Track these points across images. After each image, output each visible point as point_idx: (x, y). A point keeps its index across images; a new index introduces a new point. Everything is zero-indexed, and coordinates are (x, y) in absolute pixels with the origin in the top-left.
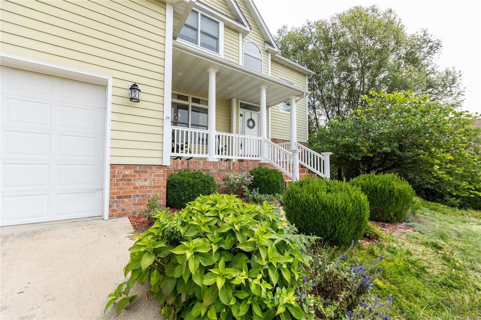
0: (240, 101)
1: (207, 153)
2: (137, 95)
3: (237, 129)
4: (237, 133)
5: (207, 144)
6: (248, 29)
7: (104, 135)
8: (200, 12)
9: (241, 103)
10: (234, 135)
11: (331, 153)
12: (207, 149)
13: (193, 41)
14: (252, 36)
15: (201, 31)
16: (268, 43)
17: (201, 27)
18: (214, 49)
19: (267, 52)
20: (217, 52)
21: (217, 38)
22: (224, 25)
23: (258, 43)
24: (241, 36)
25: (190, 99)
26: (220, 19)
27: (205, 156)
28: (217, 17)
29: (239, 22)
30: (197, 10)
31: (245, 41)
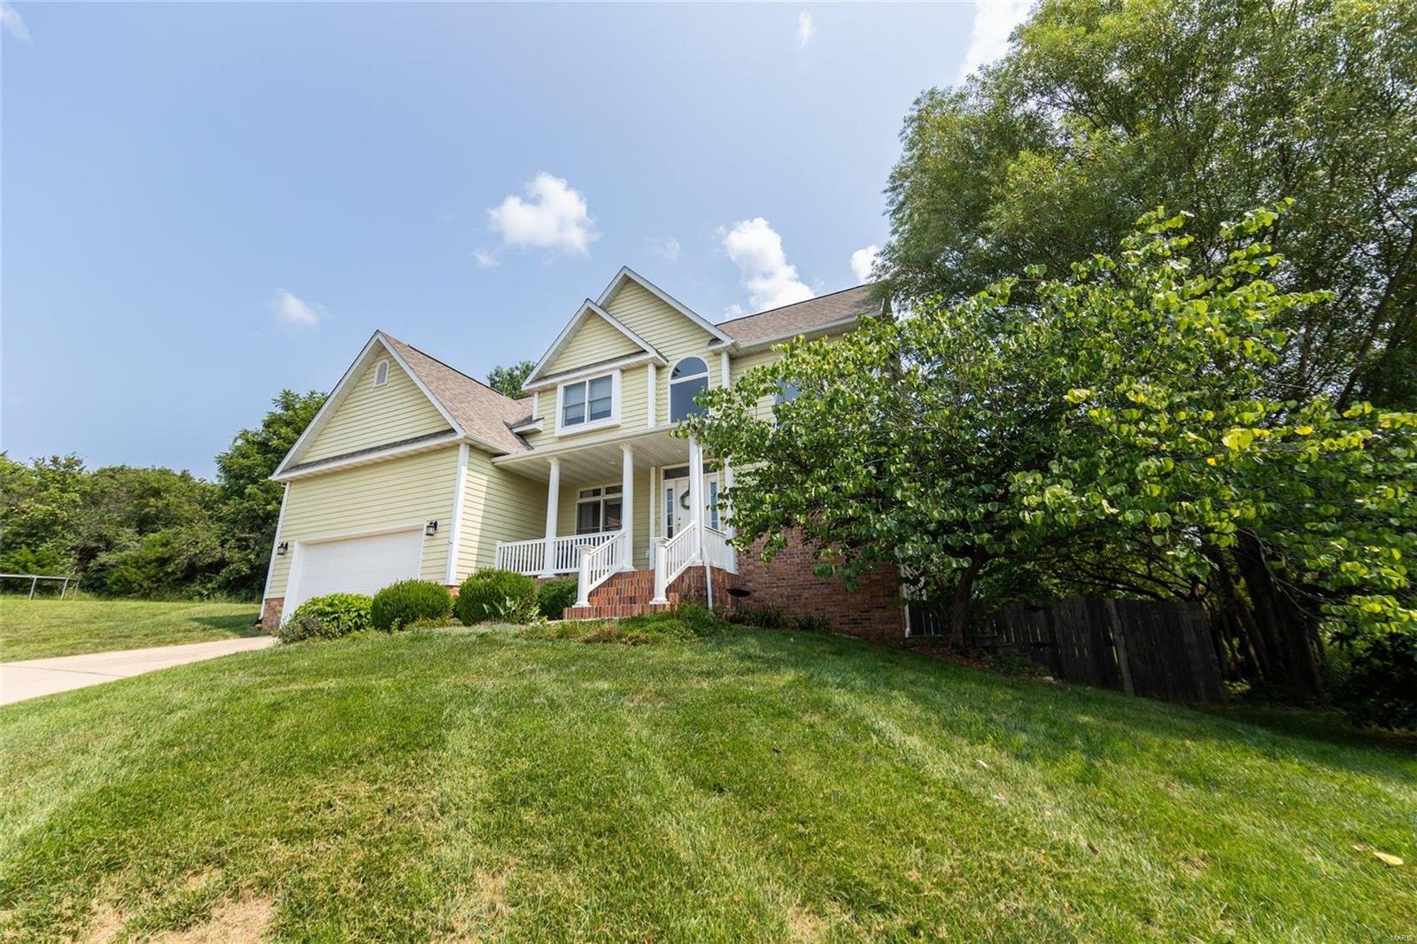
0: (663, 468)
6: (652, 355)
8: (588, 379)
9: (666, 471)
13: (580, 420)
14: (681, 348)
15: (590, 402)
16: (716, 340)
17: (591, 396)
18: (607, 414)
19: (717, 354)
20: (610, 415)
21: (610, 398)
22: (623, 371)
23: (700, 351)
24: (651, 369)
25: (603, 492)
26: (612, 369)
27: (540, 572)
28: (606, 370)
29: (643, 352)
30: (582, 380)
31: (673, 365)
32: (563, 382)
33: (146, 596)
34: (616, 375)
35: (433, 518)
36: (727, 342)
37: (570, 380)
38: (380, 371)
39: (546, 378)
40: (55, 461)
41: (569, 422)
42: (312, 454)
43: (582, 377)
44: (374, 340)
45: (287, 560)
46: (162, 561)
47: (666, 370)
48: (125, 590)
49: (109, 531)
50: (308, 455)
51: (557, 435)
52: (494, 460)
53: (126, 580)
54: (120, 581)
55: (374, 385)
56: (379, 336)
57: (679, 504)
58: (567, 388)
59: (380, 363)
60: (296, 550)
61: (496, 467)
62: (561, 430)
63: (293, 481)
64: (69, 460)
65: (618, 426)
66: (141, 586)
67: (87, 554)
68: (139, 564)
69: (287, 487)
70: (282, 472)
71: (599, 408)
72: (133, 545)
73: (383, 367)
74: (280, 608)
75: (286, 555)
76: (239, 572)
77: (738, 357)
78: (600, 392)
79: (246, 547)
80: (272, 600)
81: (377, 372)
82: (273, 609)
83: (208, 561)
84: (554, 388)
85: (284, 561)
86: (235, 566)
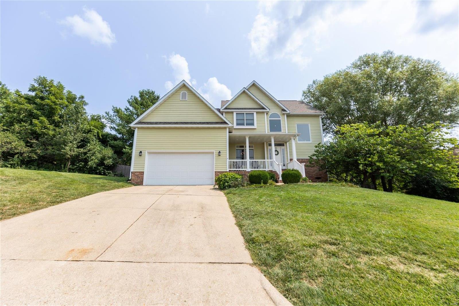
0: (268, 143)
1: (246, 168)
2: (220, 154)
3: (267, 157)
4: (268, 159)
5: (246, 165)
6: (268, 110)
7: (213, 165)
8: (245, 113)
9: (269, 144)
10: (266, 160)
11: (305, 164)
12: (246, 167)
13: (243, 124)
14: (274, 110)
15: (246, 120)
16: (284, 110)
17: (246, 118)
18: (253, 124)
19: (284, 114)
21: (254, 120)
22: (257, 113)
23: (278, 112)
24: (265, 114)
26: (254, 112)
27: (245, 169)
28: (252, 111)
29: (264, 108)
30: (244, 112)
31: (270, 114)
32: (236, 111)
34: (255, 114)
36: (288, 112)
37: (239, 111)
39: (229, 109)
41: (238, 124)
42: (148, 119)
43: (243, 111)
45: (142, 158)
47: (268, 115)
55: (181, 99)
56: (184, 82)
58: (237, 114)
59: (183, 92)
60: (146, 155)
62: (236, 126)
63: (138, 128)
65: (256, 129)
69: (135, 130)
70: (136, 124)
71: (250, 122)
73: (184, 94)
74: (142, 176)
75: (142, 156)
76: (30, 157)
77: (289, 116)
78: (250, 117)
79: (31, 146)
80: (136, 172)
81: (181, 95)
82: (137, 176)
83: (16, 151)
84: (232, 113)
85: (141, 158)
86: (27, 154)
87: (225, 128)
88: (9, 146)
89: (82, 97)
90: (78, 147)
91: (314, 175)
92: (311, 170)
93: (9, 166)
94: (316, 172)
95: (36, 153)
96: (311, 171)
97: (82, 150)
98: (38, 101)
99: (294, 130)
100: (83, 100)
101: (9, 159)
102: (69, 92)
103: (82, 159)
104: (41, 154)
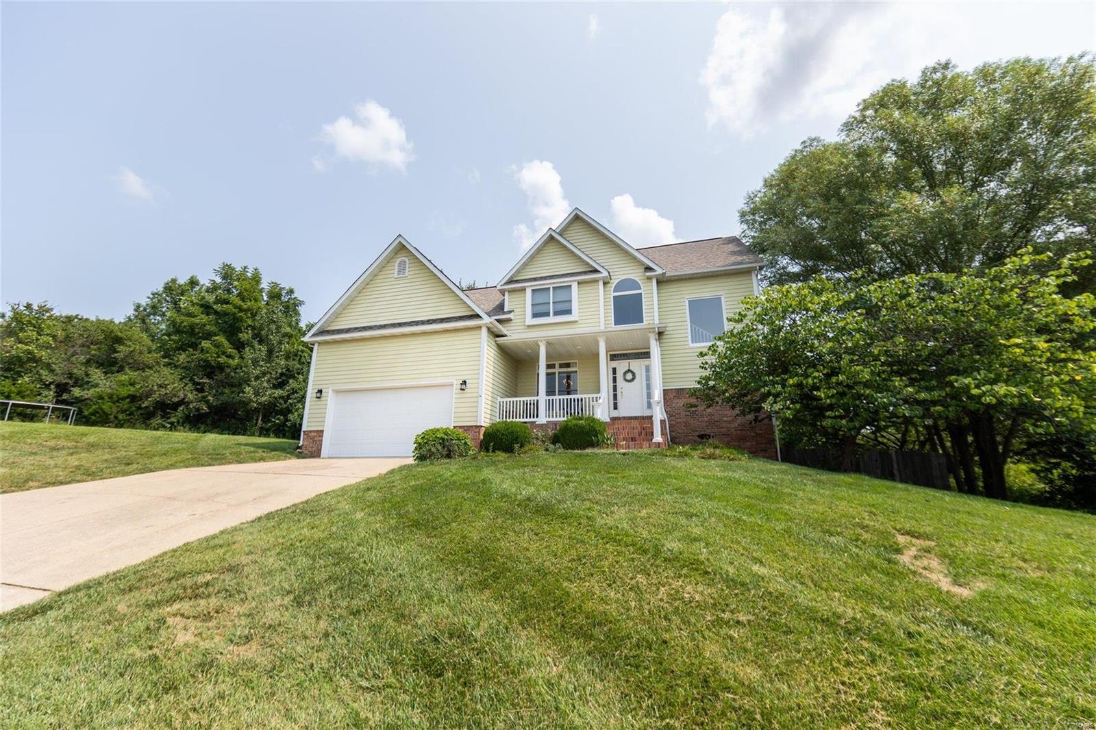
0: (610, 353)
1: (538, 417)
2: (465, 387)
5: (537, 410)
6: (606, 274)
7: (452, 411)
8: (551, 286)
12: (537, 413)
13: (547, 314)
14: (623, 272)
15: (553, 303)
16: (648, 269)
17: (553, 299)
18: (569, 312)
19: (649, 278)
20: (571, 313)
21: (571, 301)
22: (579, 283)
23: (636, 275)
24: (601, 283)
25: (557, 366)
26: (571, 281)
27: (535, 420)
28: (567, 282)
29: (596, 271)
30: (547, 286)
31: (614, 282)
32: (531, 286)
33: (120, 425)
34: (575, 286)
35: (464, 378)
36: (659, 271)
37: (537, 285)
38: (399, 267)
39: (517, 281)
40: (28, 307)
41: (535, 315)
42: (338, 323)
43: (547, 284)
44: (397, 242)
45: (323, 403)
46: (133, 398)
47: (609, 285)
48: (100, 419)
49: (78, 371)
50: (333, 324)
51: (527, 324)
52: (497, 339)
53: (104, 412)
54: (98, 412)
55: (396, 276)
56: (400, 239)
57: (622, 378)
58: (533, 291)
59: (400, 259)
60: (330, 396)
61: (497, 344)
62: (530, 321)
63: (319, 343)
64: (40, 307)
65: (577, 321)
66: (116, 417)
67: (62, 388)
68: (114, 399)
69: (316, 348)
70: (313, 335)
71: (561, 307)
72: (102, 383)
73: (402, 265)
74: (320, 438)
75: (322, 399)
76: (198, 410)
77: (662, 282)
78: (562, 296)
79: (201, 390)
80: (311, 431)
81: (397, 266)
82: (312, 438)
83: (176, 400)
84: (524, 289)
85: (320, 403)
86: (194, 404)
87: (479, 328)
88: (163, 391)
89: (291, 291)
90: (275, 387)
91: (733, 430)
92: (726, 415)
93: (169, 426)
94: (738, 421)
95: (207, 402)
96: (725, 419)
97: (278, 392)
98: (218, 307)
99: (681, 315)
100: (293, 297)
101: (169, 413)
102: (274, 285)
103: (282, 409)
104: (214, 404)
